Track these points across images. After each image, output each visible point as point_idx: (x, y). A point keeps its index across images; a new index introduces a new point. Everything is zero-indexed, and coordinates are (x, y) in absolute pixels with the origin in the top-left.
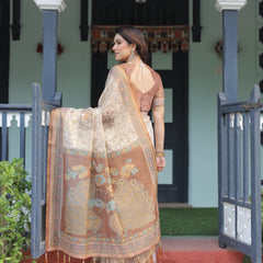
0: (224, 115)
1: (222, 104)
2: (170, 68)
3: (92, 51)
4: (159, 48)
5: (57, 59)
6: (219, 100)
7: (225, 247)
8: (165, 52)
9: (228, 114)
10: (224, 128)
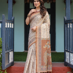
0: (66, 24)
1: (65, 20)
2: (50, 8)
3: (25, 3)
4: (46, 2)
5: (13, 6)
6: (64, 19)
7: (66, 66)
8: (48, 3)
9: (67, 23)
10: (66, 28)
